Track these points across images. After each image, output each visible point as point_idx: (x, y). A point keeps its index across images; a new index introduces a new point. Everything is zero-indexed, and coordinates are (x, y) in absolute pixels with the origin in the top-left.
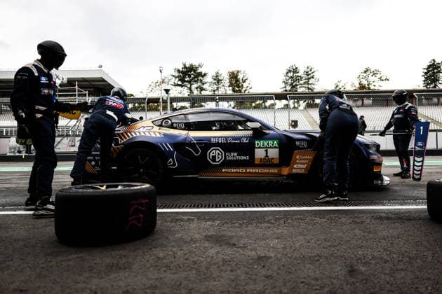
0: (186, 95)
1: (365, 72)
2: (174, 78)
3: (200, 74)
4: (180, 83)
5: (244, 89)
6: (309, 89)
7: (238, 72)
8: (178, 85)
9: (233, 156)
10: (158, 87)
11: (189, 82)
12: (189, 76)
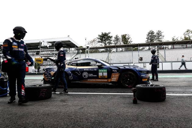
0: (103, 46)
1: (187, 32)
2: (98, 39)
3: (109, 37)
4: (101, 41)
5: (129, 42)
6: (159, 41)
7: (126, 35)
8: (100, 42)
9: (91, 75)
10: (91, 43)
11: (105, 40)
12: (105, 38)
